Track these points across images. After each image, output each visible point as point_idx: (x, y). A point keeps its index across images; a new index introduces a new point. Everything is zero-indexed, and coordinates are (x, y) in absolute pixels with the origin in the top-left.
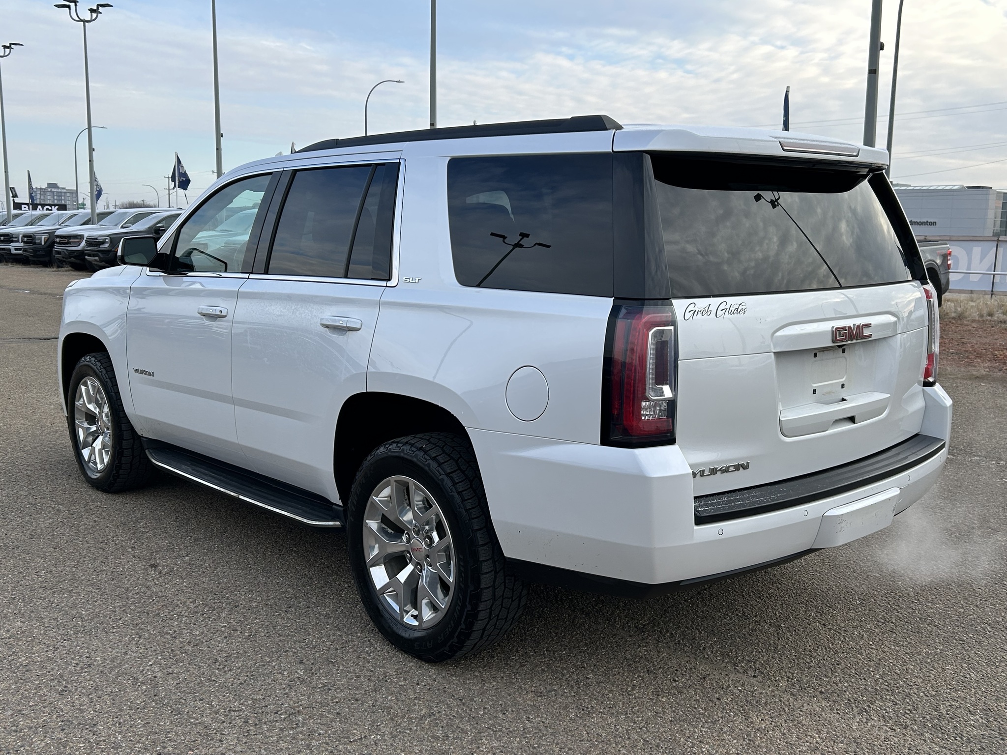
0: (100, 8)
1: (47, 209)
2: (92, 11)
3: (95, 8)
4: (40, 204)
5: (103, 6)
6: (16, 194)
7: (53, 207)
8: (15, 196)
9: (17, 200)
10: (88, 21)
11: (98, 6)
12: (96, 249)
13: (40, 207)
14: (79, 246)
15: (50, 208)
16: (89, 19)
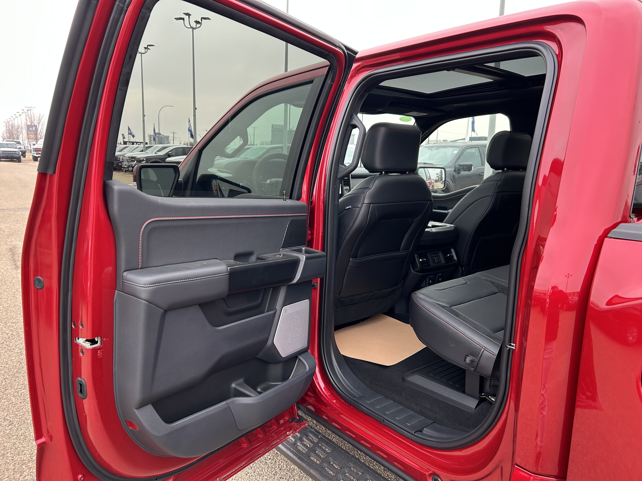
0: (148, 46)
1: (139, 144)
2: (145, 48)
3: (146, 47)
4: (135, 142)
5: (150, 46)
6: (124, 137)
7: (141, 143)
8: (124, 138)
9: (125, 140)
10: (143, 53)
11: (148, 45)
13: (135, 143)
15: (140, 144)
16: (144, 52)
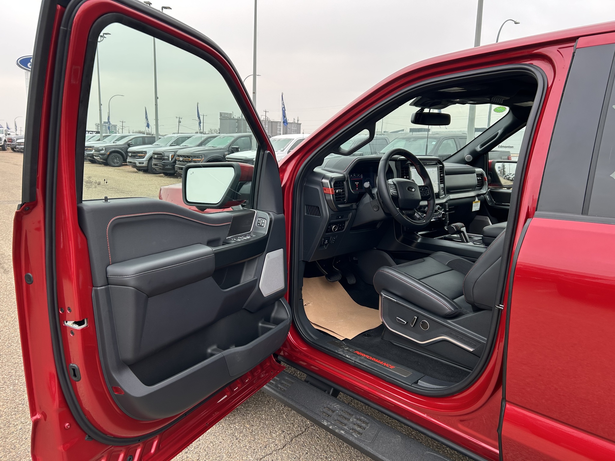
1: (91, 133)
12: (98, 153)
14: (92, 151)
